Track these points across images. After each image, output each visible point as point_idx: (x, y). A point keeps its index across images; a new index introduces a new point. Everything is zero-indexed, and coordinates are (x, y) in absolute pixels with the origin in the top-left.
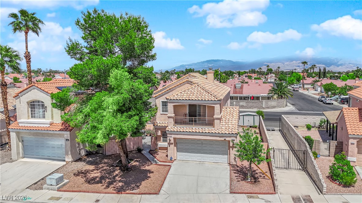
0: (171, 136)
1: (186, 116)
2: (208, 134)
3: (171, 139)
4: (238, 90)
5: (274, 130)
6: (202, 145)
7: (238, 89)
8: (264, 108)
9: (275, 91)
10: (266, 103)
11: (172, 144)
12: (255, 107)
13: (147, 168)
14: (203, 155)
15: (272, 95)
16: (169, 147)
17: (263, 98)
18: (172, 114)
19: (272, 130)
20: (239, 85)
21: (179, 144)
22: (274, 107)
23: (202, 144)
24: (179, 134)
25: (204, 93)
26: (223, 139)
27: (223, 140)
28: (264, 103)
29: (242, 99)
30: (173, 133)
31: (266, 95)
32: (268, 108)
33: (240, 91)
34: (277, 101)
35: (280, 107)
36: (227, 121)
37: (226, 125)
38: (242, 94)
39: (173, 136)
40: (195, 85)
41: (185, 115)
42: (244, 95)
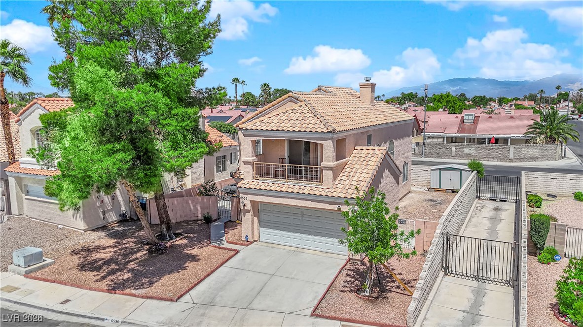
0: (246, 196)
1: (282, 163)
2: (309, 198)
3: (246, 202)
4: (467, 126)
5: (505, 201)
6: (302, 217)
7: (469, 124)
8: (511, 160)
9: (539, 129)
10: (517, 151)
11: (249, 211)
12: (493, 158)
13: (195, 251)
14: (303, 235)
15: (533, 135)
16: (244, 217)
17: (515, 141)
18: (249, 157)
19: (500, 201)
20: (470, 118)
21: (263, 214)
22: (534, 159)
23: (302, 215)
24: (260, 195)
25: (310, 119)
26: (335, 207)
27: (336, 209)
28: (512, 150)
29: (474, 142)
30: (249, 191)
31: (521, 135)
32: (521, 160)
33: (471, 128)
34: (541, 147)
35: (548, 160)
36: (351, 174)
37: (347, 182)
38: (475, 133)
39: (250, 197)
40: (300, 104)
41: (281, 160)
42: (478, 135)
